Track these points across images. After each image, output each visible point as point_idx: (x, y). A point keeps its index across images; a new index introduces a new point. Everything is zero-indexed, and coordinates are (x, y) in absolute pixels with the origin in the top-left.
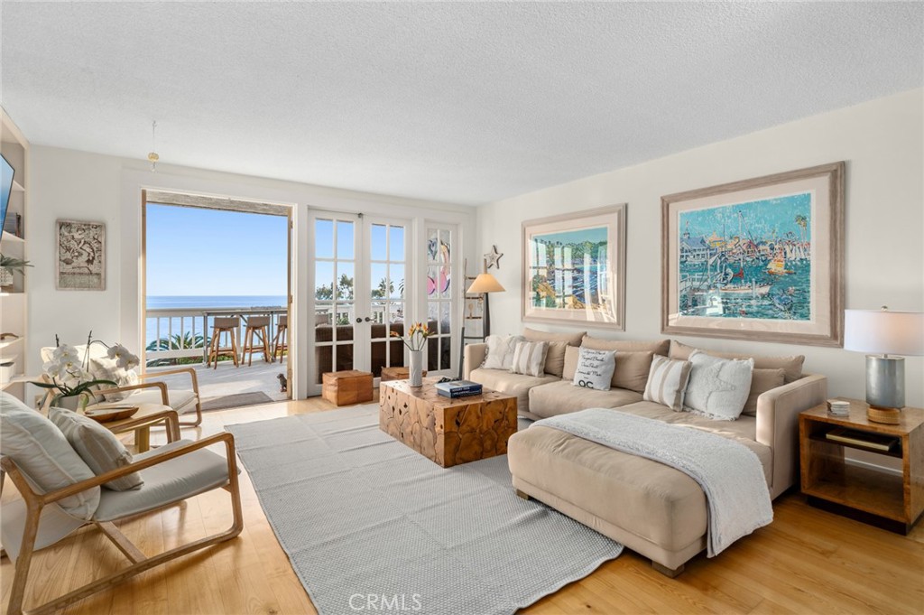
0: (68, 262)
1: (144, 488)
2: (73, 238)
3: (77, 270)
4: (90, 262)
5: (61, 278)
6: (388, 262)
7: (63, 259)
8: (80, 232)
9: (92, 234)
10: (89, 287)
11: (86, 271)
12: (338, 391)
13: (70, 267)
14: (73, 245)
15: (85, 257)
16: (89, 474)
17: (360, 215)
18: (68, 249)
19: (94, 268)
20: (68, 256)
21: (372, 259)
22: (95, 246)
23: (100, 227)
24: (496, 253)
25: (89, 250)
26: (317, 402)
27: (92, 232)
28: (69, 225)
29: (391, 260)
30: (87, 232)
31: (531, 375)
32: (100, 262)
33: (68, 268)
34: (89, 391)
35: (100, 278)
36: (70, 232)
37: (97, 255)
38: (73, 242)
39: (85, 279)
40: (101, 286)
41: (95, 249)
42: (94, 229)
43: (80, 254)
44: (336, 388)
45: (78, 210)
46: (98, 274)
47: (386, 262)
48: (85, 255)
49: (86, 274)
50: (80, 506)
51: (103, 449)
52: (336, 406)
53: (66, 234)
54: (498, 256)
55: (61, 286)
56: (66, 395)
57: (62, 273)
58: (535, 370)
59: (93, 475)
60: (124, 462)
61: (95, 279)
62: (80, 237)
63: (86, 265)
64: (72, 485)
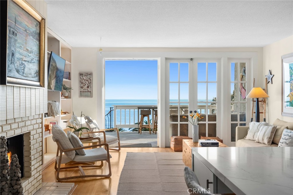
0: (82, 88)
1: (85, 156)
2: (83, 79)
3: (84, 90)
4: (88, 87)
5: (80, 93)
6: (207, 82)
7: (81, 86)
8: (85, 77)
9: (88, 77)
10: (88, 96)
11: (87, 91)
12: (175, 144)
13: (82, 89)
14: (83, 81)
15: (86, 86)
16: (72, 148)
17: (192, 59)
18: (82, 83)
19: (89, 89)
20: (82, 85)
21: (198, 81)
22: (89, 81)
23: (91, 74)
24: (271, 74)
25: (88, 83)
26: (168, 149)
27: (89, 76)
28: (82, 74)
29: (208, 81)
30: (87, 76)
31: (264, 144)
32: (91, 87)
33: (82, 90)
34: (82, 131)
35: (91, 93)
36: (82, 77)
37: (90, 84)
38: (83, 80)
39: (87, 93)
40: (91, 96)
41: (89, 83)
42: (89, 75)
43: (85, 85)
44: (174, 143)
45: (85, 69)
46: (90, 92)
47: (206, 82)
48: (87, 85)
49: (87, 92)
50: (70, 155)
51: (76, 142)
52: (174, 151)
53: (82, 78)
54: (272, 76)
55: (80, 96)
56: (76, 131)
57: (80, 92)
58: (266, 141)
59: (73, 148)
60: (81, 146)
61: (89, 93)
62: (85, 78)
63: (87, 88)
64: (69, 149)
